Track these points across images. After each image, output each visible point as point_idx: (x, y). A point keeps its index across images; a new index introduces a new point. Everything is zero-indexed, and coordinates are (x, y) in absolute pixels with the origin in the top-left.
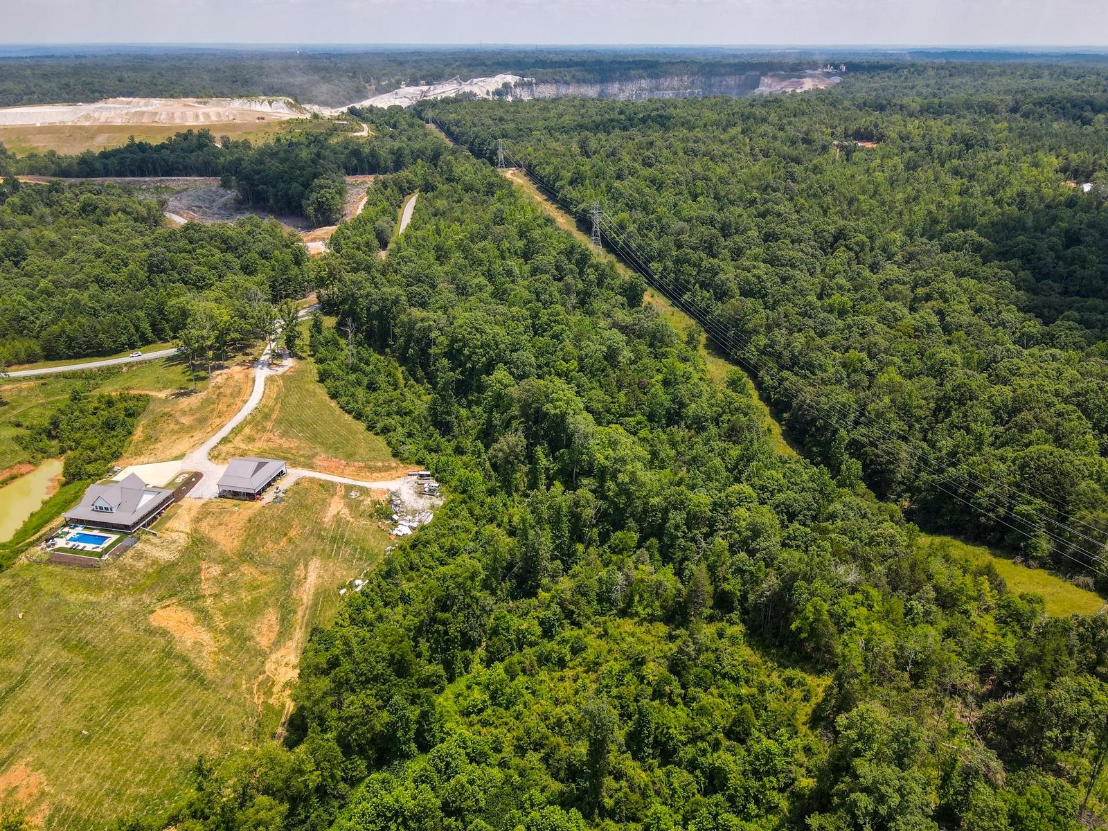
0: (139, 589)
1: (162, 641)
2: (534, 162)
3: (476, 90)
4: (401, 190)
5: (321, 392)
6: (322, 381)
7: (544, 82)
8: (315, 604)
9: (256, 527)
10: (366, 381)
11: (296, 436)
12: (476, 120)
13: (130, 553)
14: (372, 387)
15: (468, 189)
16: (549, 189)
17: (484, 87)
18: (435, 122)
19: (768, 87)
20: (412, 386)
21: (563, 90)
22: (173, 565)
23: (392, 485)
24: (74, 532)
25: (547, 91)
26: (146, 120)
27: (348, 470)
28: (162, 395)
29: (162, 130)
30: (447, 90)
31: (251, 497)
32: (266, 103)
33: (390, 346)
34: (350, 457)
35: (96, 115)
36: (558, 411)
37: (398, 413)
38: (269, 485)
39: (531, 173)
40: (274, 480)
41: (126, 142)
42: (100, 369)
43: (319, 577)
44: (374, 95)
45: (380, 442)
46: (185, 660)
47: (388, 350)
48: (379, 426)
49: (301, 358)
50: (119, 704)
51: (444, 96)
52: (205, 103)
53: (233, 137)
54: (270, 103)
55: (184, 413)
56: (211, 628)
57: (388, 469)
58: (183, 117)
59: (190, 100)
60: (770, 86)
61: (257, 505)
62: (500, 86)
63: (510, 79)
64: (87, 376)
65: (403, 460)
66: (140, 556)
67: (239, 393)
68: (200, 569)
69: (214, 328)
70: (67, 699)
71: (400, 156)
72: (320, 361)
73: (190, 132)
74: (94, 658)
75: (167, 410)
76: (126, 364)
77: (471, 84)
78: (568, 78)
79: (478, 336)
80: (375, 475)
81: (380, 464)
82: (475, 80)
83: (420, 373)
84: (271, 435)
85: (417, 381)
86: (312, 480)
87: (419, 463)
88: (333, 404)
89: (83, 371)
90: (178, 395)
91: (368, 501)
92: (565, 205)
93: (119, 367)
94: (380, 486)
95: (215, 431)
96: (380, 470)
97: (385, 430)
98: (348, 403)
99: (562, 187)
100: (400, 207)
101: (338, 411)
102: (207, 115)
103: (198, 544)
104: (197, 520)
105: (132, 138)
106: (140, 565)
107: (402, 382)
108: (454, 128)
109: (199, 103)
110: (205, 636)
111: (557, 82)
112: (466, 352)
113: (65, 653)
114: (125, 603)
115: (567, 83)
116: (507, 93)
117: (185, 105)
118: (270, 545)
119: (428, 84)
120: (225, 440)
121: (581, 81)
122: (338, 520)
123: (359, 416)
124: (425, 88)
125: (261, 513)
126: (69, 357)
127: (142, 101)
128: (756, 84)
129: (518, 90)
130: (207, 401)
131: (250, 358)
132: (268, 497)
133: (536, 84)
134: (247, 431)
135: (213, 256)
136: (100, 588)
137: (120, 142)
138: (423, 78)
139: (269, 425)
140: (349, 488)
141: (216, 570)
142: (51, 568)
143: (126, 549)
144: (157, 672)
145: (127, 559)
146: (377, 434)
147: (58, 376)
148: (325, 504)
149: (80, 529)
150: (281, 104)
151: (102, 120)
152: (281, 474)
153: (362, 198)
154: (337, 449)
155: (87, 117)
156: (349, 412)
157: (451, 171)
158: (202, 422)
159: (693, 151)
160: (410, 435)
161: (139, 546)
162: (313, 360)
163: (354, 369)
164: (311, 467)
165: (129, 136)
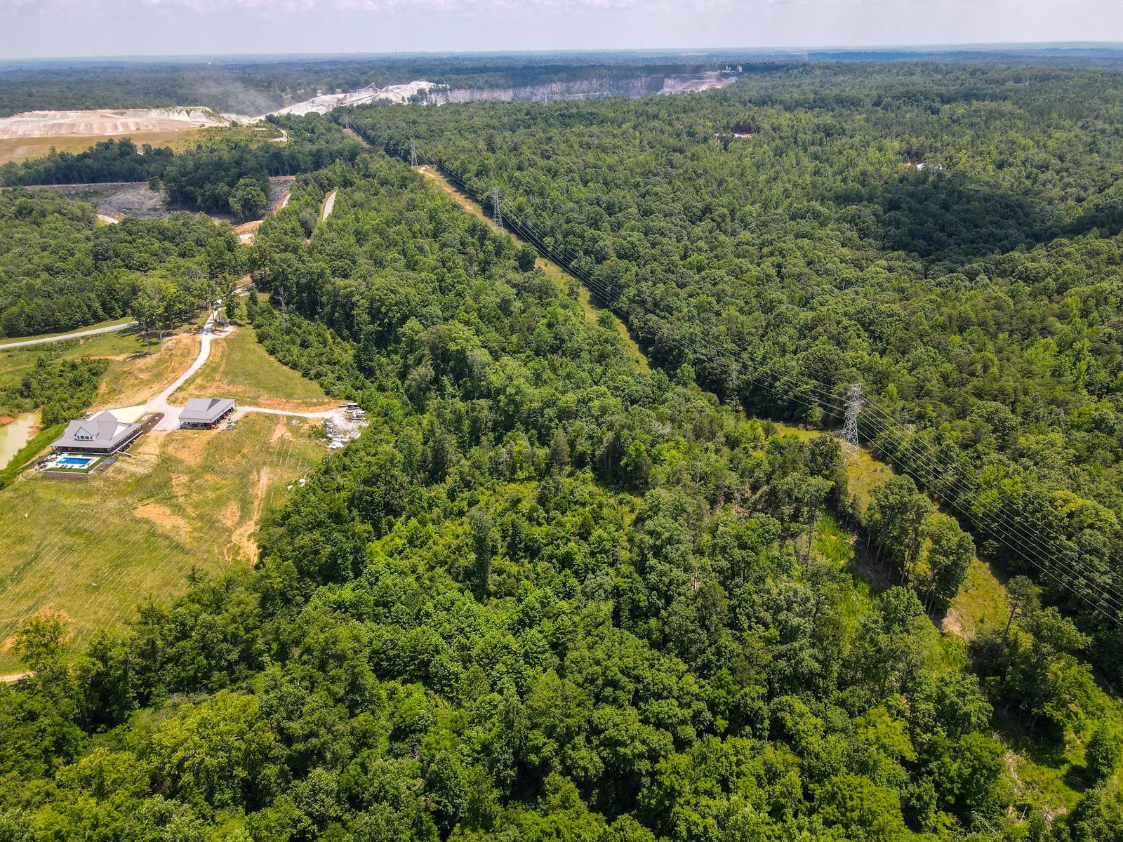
0: (121, 493)
1: (147, 527)
2: (444, 158)
3: (391, 96)
4: (322, 186)
5: (261, 350)
6: (260, 342)
7: (459, 88)
8: (268, 497)
9: (215, 447)
10: (299, 341)
11: (241, 383)
12: (391, 124)
13: (111, 469)
14: (305, 345)
15: (384, 183)
16: (457, 182)
17: (400, 93)
18: (351, 127)
19: (672, 87)
20: (339, 343)
21: (478, 96)
22: (148, 476)
23: (327, 415)
24: (61, 458)
25: (460, 96)
26: (64, 132)
27: (288, 406)
28: (120, 358)
29: (81, 141)
30: (363, 97)
31: (207, 426)
32: (184, 112)
33: (318, 313)
34: (289, 396)
35: (14, 128)
36: (459, 347)
37: (328, 363)
38: (222, 417)
39: (441, 168)
40: (226, 414)
41: (47, 152)
42: (58, 342)
43: (270, 479)
44: (290, 104)
45: (315, 385)
46: (167, 537)
47: (317, 317)
48: (313, 372)
49: (240, 325)
50: (117, 566)
51: (360, 103)
52: (122, 114)
53: (155, 145)
54: (188, 113)
55: (141, 371)
56: (184, 516)
57: (322, 404)
58: (102, 127)
59: (107, 112)
60: (673, 87)
61: (214, 432)
62: (415, 93)
63: (425, 85)
64: (49, 348)
65: (334, 397)
66: (120, 471)
67: (188, 354)
68: (171, 479)
69: (162, 299)
70: (76, 566)
71: (320, 157)
72: (258, 327)
73: (111, 141)
74: (92, 540)
75: (126, 369)
76: (82, 338)
77: (386, 91)
78: (481, 83)
79: (393, 296)
80: (311, 408)
81: (315, 400)
82: (390, 87)
83: (346, 333)
84: (220, 383)
85: (344, 339)
86: (258, 414)
87: (348, 398)
88: (272, 358)
89: (44, 344)
90: (134, 358)
91: (306, 426)
92: (472, 195)
93: (77, 340)
94: (316, 416)
95: (170, 383)
96: (315, 405)
97: (318, 376)
98: (285, 357)
99: (469, 179)
100: (321, 202)
101: (277, 364)
102: (125, 125)
103: (167, 463)
104: (164, 445)
105: (53, 149)
106: (121, 477)
107: (330, 340)
108: (370, 132)
109: (116, 114)
110: (181, 522)
111: (470, 87)
112: (383, 310)
113: (68, 538)
114: (112, 504)
115: (481, 88)
116: (422, 99)
117: (102, 116)
118: (227, 460)
119: (344, 91)
120: (180, 389)
121: (493, 86)
122: (282, 441)
123: (294, 367)
124: (341, 96)
125: (217, 437)
126: (29, 334)
127: (58, 114)
128: (660, 86)
129: (433, 96)
130: (160, 361)
131: (195, 326)
132: (223, 426)
133: (451, 90)
134: (199, 381)
135: (152, 244)
136: (90, 494)
137: (42, 153)
138: (339, 86)
139: (217, 376)
140: (290, 418)
141: (184, 479)
142: (46, 482)
143: (107, 466)
144: (146, 545)
145: (110, 472)
146: (311, 379)
147: (21, 349)
148: (270, 430)
149: (65, 455)
150: (199, 113)
151: (20, 133)
152: (231, 410)
153: (285, 195)
154: (277, 391)
155: (5, 131)
156: (286, 364)
157: (367, 168)
158: (158, 376)
159: (587, 144)
160: (339, 379)
161: (118, 464)
162: (251, 327)
163: (288, 332)
164: (258, 405)
165: (50, 146)
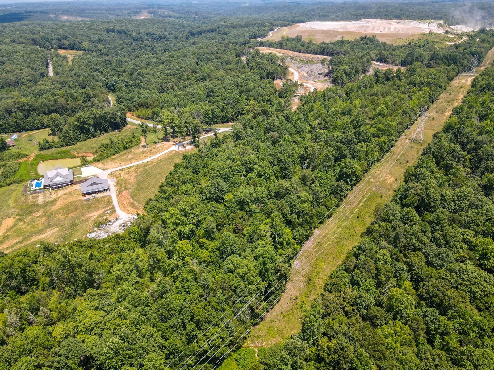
0: (20, 208)
8: (28, 245)
9: (68, 206)
11: (139, 179)
22: (37, 205)
23: (123, 216)
27: (125, 201)
32: (427, 24)
34: (135, 196)
38: (95, 192)
40: (99, 192)
41: (340, 39)
43: (47, 236)
52: (398, 23)
54: (429, 24)
56: (6, 232)
57: (136, 208)
59: (393, 22)
66: (36, 197)
68: (38, 211)
81: (137, 204)
84: (134, 174)
86: (110, 198)
90: (143, 146)
91: (106, 217)
96: (133, 207)
102: (389, 29)
103: (52, 202)
104: (65, 194)
105: (343, 38)
106: (31, 200)
109: (396, 22)
114: (12, 210)
118: (60, 215)
120: (122, 170)
122: (88, 218)
125: (78, 201)
131: (182, 140)
134: (132, 169)
136: (16, 202)
139: (140, 170)
140: (112, 208)
141: (39, 214)
145: (32, 196)
150: (435, 24)
152: (108, 190)
154: (137, 190)
155: (344, 27)
164: (120, 193)
165: (341, 36)
